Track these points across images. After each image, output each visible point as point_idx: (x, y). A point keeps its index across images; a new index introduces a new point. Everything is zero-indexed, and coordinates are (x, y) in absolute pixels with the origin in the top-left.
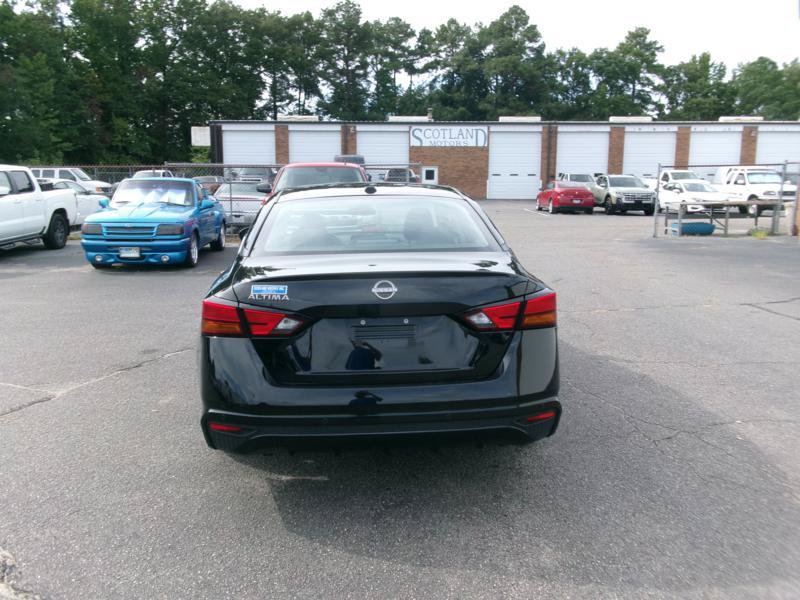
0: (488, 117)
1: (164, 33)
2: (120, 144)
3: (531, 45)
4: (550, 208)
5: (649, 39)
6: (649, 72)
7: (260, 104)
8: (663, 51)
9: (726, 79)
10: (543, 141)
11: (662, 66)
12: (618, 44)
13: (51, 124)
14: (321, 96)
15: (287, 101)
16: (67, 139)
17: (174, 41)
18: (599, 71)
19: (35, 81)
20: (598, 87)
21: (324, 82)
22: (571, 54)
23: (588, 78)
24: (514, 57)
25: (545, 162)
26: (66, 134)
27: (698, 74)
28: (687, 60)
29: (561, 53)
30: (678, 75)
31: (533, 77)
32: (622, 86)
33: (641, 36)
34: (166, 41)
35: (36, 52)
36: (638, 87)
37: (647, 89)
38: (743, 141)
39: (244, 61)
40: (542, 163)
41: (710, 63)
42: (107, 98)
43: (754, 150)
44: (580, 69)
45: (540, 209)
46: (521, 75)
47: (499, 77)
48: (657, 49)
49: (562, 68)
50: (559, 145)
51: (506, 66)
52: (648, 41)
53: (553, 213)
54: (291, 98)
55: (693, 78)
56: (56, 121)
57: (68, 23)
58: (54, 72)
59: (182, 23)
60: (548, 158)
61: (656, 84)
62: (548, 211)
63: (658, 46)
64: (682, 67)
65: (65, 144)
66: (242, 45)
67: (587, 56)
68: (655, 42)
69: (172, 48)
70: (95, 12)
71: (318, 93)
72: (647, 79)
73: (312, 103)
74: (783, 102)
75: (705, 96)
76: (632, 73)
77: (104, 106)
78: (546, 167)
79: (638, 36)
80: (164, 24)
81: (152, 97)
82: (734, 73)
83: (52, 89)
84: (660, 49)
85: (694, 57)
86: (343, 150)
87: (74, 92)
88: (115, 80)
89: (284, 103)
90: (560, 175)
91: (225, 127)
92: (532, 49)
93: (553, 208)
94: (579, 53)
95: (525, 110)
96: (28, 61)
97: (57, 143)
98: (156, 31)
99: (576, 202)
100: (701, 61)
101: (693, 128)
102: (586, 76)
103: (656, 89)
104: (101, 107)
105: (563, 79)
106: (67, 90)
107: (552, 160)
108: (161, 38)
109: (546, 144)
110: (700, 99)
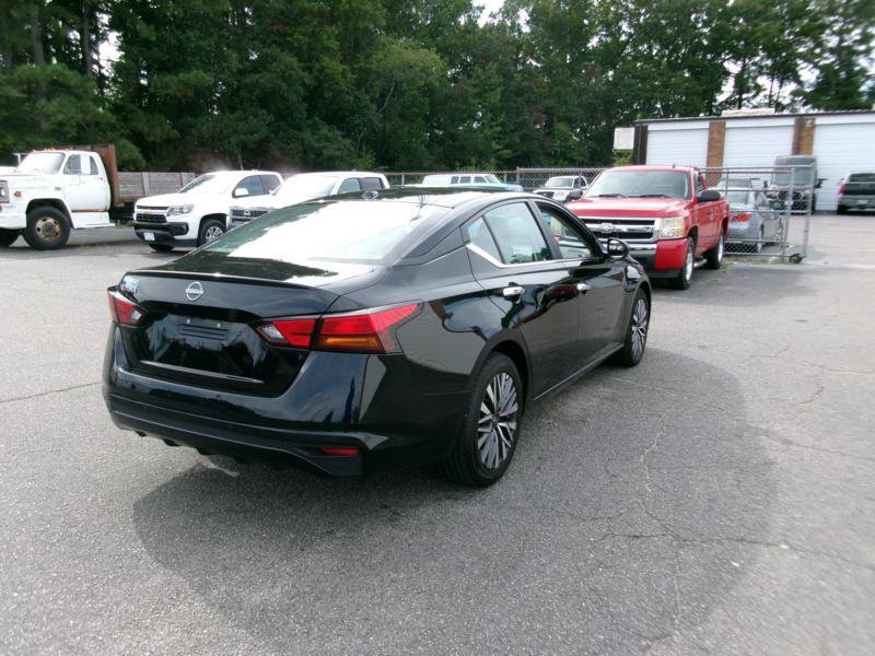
1: (620, 28)
2: (559, 150)
7: (721, 98)
13: (495, 132)
14: (801, 83)
15: (753, 93)
16: (506, 147)
17: (630, 35)
19: (485, 91)
21: (805, 65)
26: (507, 141)
34: (620, 35)
35: (488, 62)
39: (706, 50)
42: (551, 102)
54: (759, 89)
56: (499, 129)
57: (526, 29)
58: (502, 80)
59: (640, 14)
65: (506, 151)
66: (706, 30)
69: (627, 42)
70: (551, 16)
71: (797, 79)
73: (786, 91)
77: (548, 111)
80: (619, 17)
81: (597, 98)
83: (498, 97)
86: (794, 149)
87: (519, 99)
88: (563, 83)
89: (750, 95)
91: (651, 127)
96: (480, 71)
97: (498, 150)
98: (610, 26)
104: (546, 113)
106: (514, 97)
108: (615, 35)
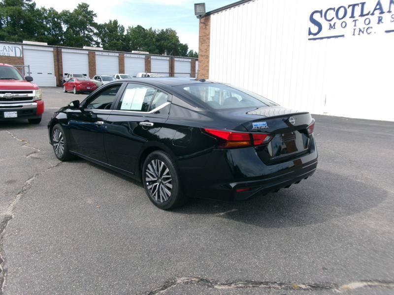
0: (5, 39)
3: (27, 2)
4: (74, 91)
5: (89, 9)
6: (91, 26)
8: (96, 16)
9: (125, 33)
10: (54, 56)
11: (96, 24)
12: (74, 9)
18: (66, 22)
20: (67, 30)
22: (50, 11)
23: (61, 25)
24: (17, 7)
25: (57, 67)
27: (113, 29)
28: (108, 22)
29: (43, 9)
30: (104, 29)
31: (31, 20)
32: (78, 31)
33: (85, 7)
36: (86, 32)
37: (91, 34)
38: (145, 62)
40: (55, 68)
41: (118, 25)
43: (150, 66)
44: (56, 20)
45: (66, 92)
46: (23, 18)
47: (9, 18)
48: (93, 15)
49: (46, 18)
50: (63, 59)
51: (14, 12)
52: (89, 10)
53: (76, 93)
55: (111, 31)
60: (58, 65)
61: (95, 32)
62: (73, 93)
63: (93, 13)
64: (105, 25)
67: (59, 13)
68: (92, 11)
72: (90, 29)
74: (149, 46)
75: (118, 40)
76: (83, 25)
78: (57, 70)
79: (83, 7)
82: (128, 31)
84: (95, 15)
85: (111, 21)
90: (66, 74)
92: (28, 5)
93: (76, 91)
94: (54, 11)
95: (28, 38)
99: (88, 88)
100: (114, 24)
101: (125, 55)
102: (60, 24)
103: (95, 34)
105: (47, 23)
107: (60, 66)
109: (56, 58)
110: (115, 41)
